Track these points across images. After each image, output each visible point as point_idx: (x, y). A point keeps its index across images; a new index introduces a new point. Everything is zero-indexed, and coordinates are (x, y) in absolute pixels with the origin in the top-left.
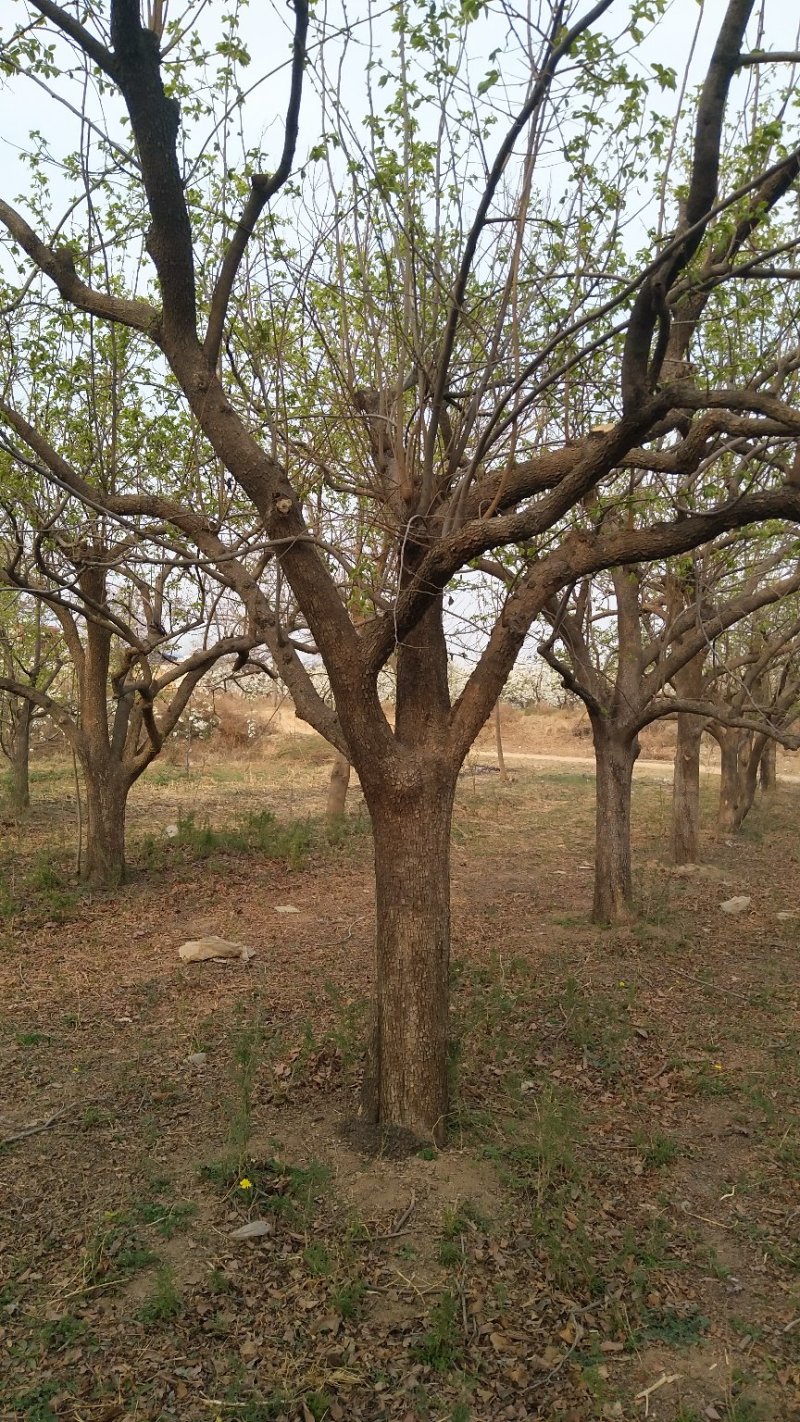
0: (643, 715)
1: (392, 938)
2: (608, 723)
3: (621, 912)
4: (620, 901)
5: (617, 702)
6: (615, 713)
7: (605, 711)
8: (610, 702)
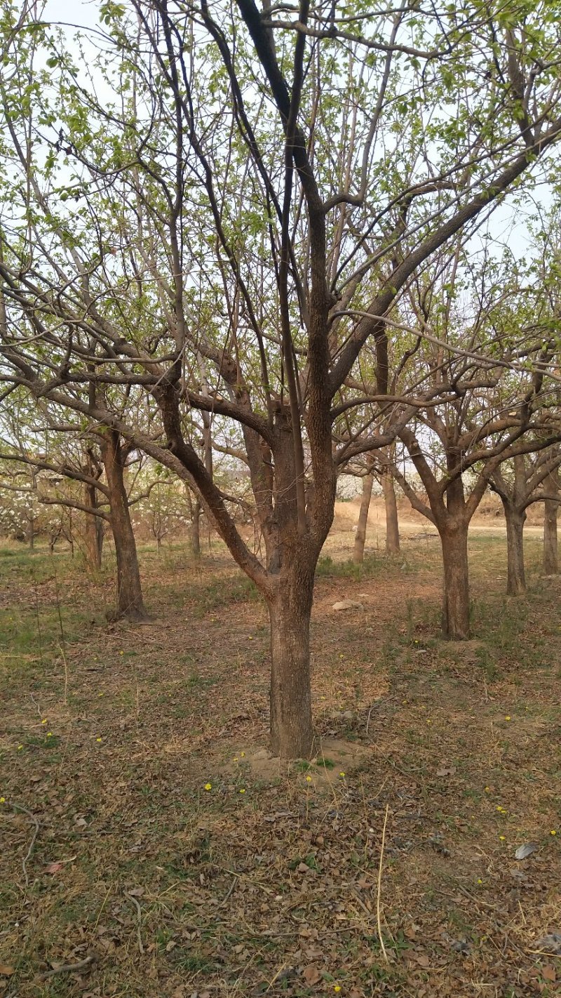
0: (528, 501)
1: (450, 576)
2: (511, 505)
3: (520, 589)
4: (520, 584)
5: (515, 496)
6: (514, 500)
7: (510, 500)
8: (512, 495)
